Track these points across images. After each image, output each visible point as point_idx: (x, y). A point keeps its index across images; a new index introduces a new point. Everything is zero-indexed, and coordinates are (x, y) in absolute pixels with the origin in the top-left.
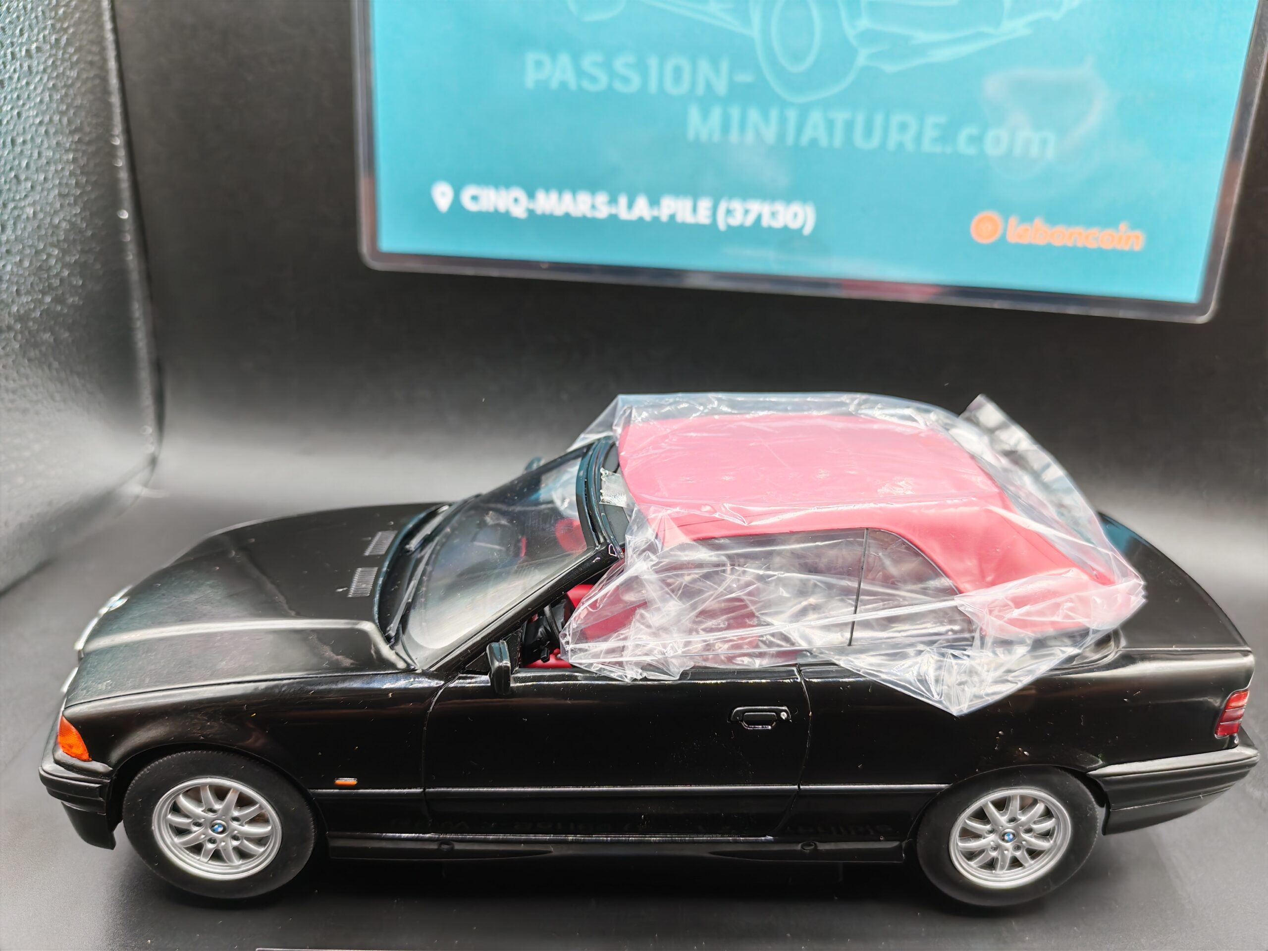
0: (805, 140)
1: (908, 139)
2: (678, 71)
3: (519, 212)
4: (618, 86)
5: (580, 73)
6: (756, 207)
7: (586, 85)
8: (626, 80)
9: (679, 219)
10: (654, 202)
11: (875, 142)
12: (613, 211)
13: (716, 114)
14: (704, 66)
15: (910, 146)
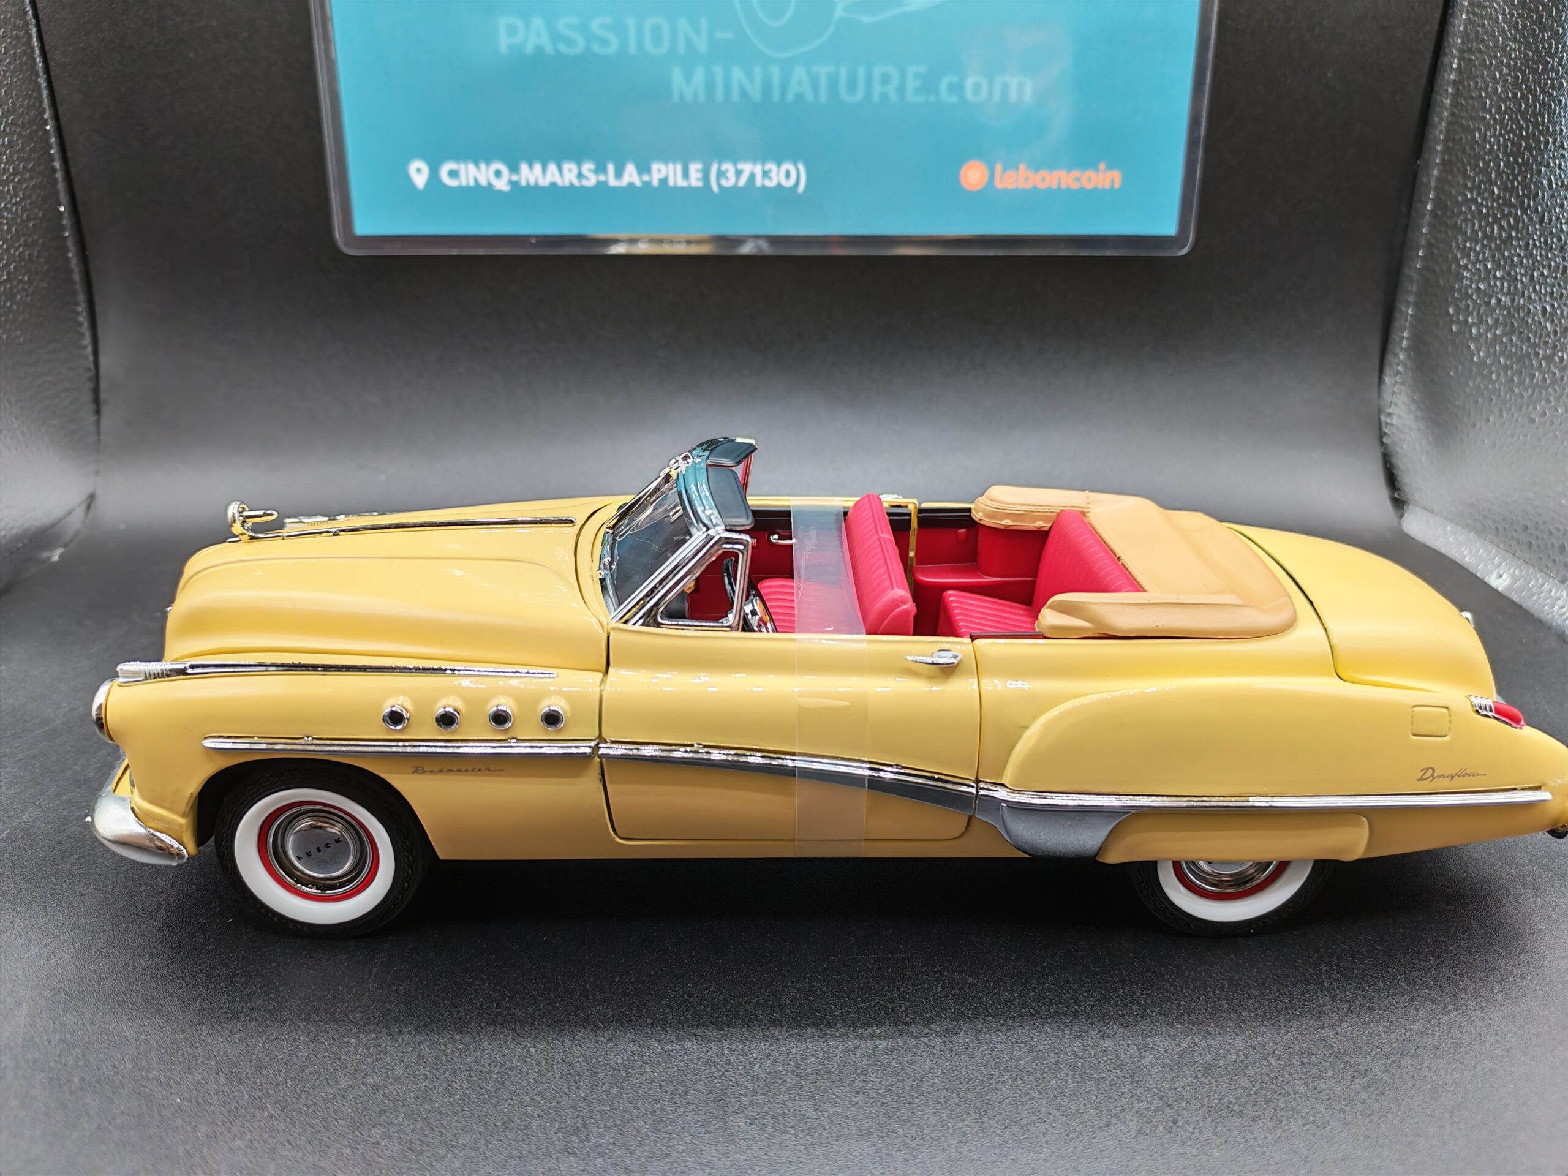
0: (790, 97)
1: (891, 89)
2: (657, 31)
3: (502, 185)
4: (597, 48)
5: (556, 37)
6: (747, 168)
7: (563, 48)
8: (604, 42)
9: (671, 183)
10: (644, 168)
11: (860, 94)
12: (602, 178)
13: (699, 75)
14: (683, 25)
15: (894, 97)
